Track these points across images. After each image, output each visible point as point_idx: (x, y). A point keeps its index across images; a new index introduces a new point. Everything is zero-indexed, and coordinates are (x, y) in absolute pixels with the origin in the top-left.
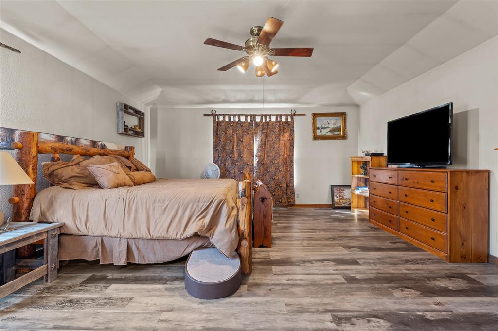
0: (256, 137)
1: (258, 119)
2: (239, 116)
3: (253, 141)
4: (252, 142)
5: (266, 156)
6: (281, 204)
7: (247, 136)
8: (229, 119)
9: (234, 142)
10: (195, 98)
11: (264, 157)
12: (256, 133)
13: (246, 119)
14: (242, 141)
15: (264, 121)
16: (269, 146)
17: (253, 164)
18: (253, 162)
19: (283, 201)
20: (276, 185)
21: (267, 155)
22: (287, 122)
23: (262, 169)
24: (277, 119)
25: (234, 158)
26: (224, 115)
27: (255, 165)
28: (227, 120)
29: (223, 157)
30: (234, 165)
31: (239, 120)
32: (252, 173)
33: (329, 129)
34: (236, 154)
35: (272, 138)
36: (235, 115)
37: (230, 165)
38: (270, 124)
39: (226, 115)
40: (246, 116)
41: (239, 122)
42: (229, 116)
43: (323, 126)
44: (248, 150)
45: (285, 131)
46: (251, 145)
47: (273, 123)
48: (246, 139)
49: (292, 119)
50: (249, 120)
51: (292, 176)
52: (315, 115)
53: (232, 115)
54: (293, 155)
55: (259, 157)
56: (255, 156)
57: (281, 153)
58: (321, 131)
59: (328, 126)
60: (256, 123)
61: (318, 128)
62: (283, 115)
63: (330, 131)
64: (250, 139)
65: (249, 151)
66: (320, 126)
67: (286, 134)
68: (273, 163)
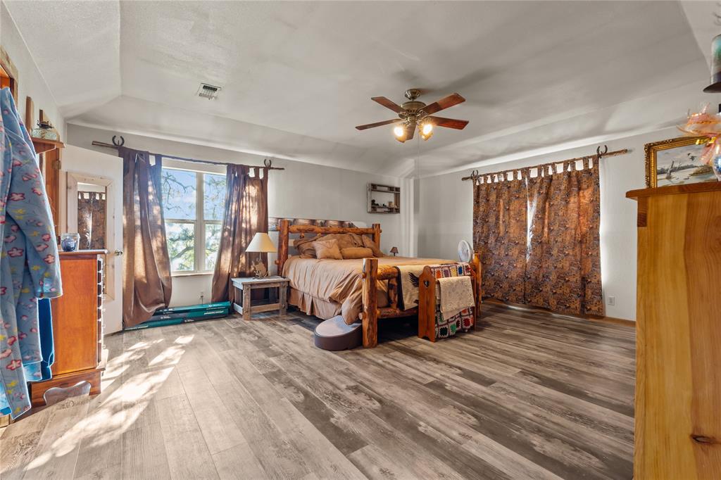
0: (531, 201)
1: (534, 174)
2: (505, 173)
3: (526, 208)
4: (524, 209)
5: (546, 230)
6: (568, 310)
7: (516, 201)
8: (493, 180)
9: (499, 211)
10: (448, 161)
11: (543, 232)
12: (531, 196)
13: (515, 177)
14: (509, 209)
15: (543, 175)
16: (553, 214)
17: (525, 243)
18: (526, 239)
19: (573, 306)
20: (558, 278)
21: (549, 229)
22: (587, 171)
23: (538, 251)
24: (565, 168)
25: (499, 233)
26: (485, 176)
27: (529, 244)
28: (489, 181)
29: (482, 233)
30: (499, 244)
31: (506, 179)
32: (523, 256)
33: (692, 171)
34: (502, 228)
35: (558, 200)
36: (499, 174)
37: (493, 244)
38: (554, 178)
39: (488, 174)
40: (515, 172)
41: (506, 182)
42: (492, 175)
43: (676, 165)
44: (518, 221)
45: (584, 186)
46: (522, 214)
47: (559, 176)
48: (515, 205)
49: (596, 163)
50: (520, 178)
51: (596, 265)
52: (650, 149)
53: (495, 173)
54: (597, 227)
55: (533, 231)
56: (528, 231)
57: (571, 225)
58: (669, 178)
59: (689, 163)
60: (531, 181)
61: (662, 172)
62: (577, 160)
63: (696, 174)
64: (521, 205)
65: (519, 224)
66: (667, 166)
67: (586, 192)
68: (556, 241)
